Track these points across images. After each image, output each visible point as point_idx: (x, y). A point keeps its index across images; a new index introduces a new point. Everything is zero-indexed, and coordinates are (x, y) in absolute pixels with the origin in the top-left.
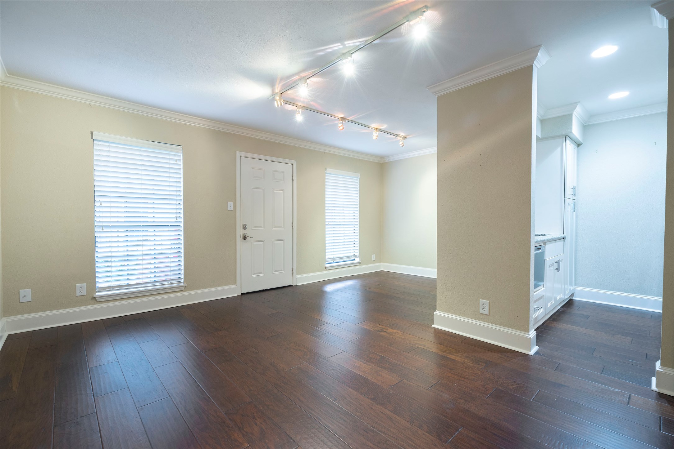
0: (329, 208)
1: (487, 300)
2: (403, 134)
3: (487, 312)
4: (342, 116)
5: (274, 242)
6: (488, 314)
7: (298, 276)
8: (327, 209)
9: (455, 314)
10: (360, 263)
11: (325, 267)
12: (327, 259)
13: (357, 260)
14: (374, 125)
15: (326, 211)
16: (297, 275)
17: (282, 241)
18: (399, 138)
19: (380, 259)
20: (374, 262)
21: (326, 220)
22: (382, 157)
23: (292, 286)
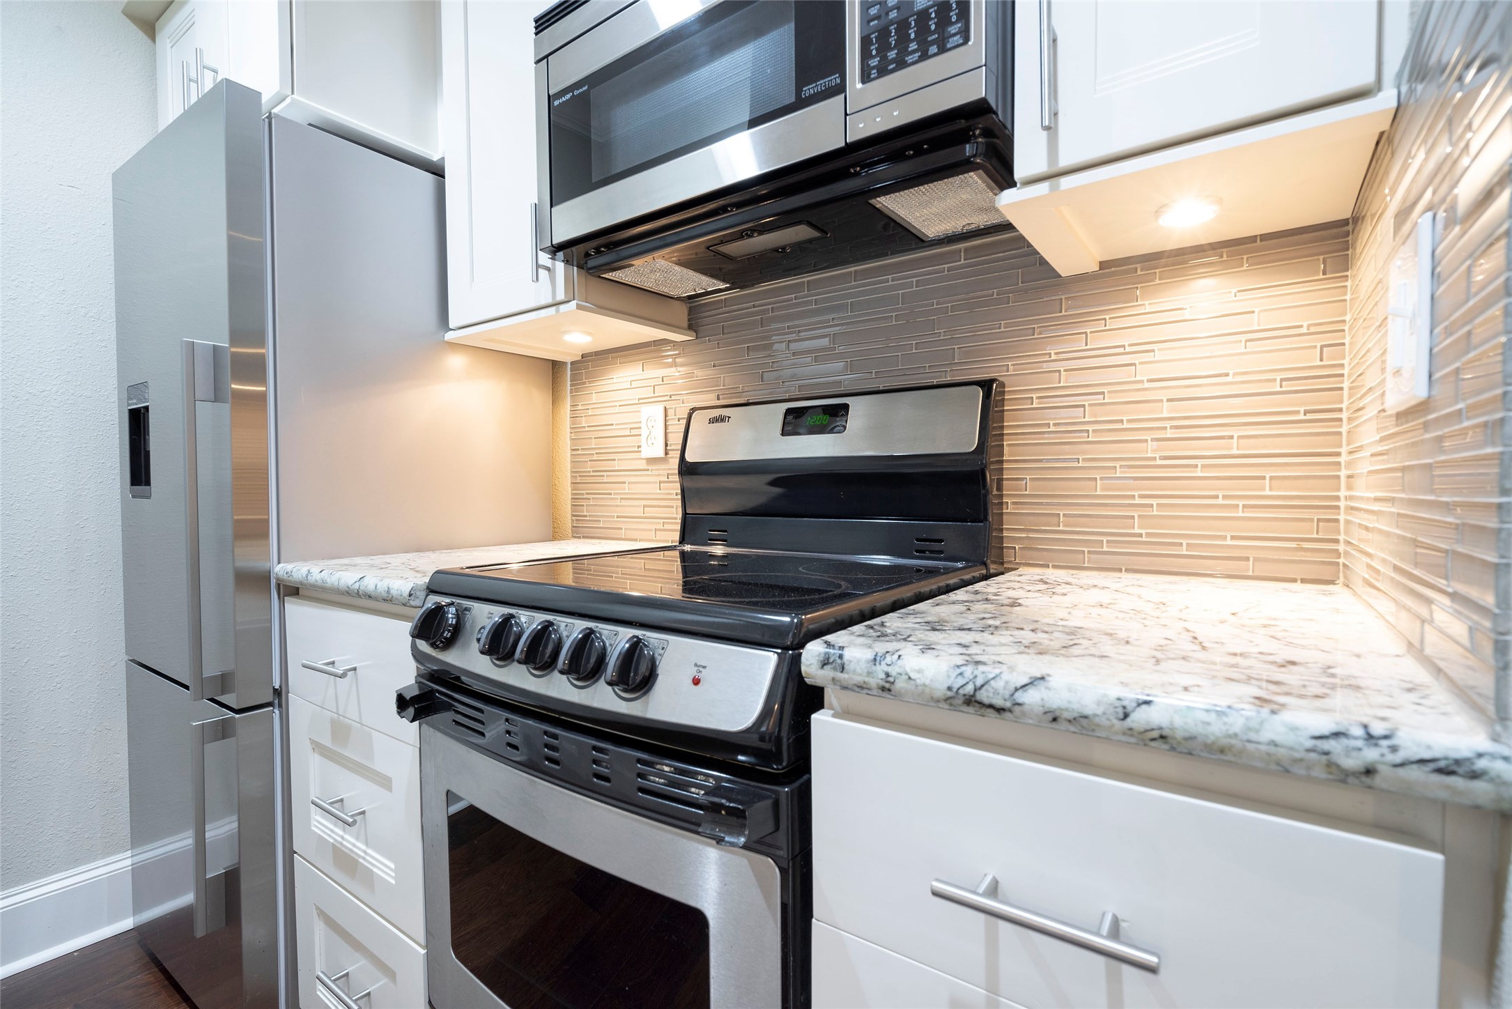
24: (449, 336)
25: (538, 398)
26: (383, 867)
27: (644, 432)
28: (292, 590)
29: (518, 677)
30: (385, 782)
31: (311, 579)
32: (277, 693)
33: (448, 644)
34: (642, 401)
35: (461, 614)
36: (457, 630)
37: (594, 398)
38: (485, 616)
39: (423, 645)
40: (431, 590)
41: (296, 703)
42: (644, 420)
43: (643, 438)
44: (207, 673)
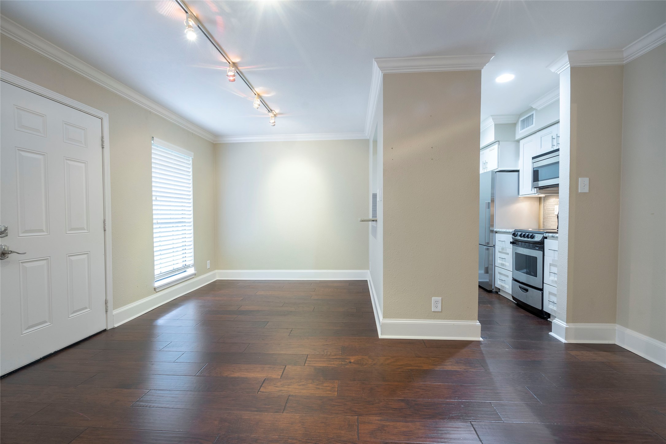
0: (158, 199)
1: (440, 297)
2: (277, 111)
3: (439, 309)
4: (236, 60)
5: (71, 258)
6: (441, 311)
7: (115, 312)
8: (155, 199)
9: (405, 318)
10: (195, 274)
11: (154, 288)
12: (156, 275)
13: (191, 271)
14: (258, 90)
15: (154, 203)
16: (114, 309)
17: (86, 255)
18: (271, 114)
19: (216, 266)
20: (210, 270)
21: (154, 217)
22: (216, 135)
23: (105, 331)
24: (519, 196)
25: (536, 204)
26: (507, 264)
27: (555, 210)
28: (496, 232)
29: (522, 239)
30: (508, 254)
31: (500, 231)
32: (494, 245)
33: (516, 236)
34: (555, 204)
35: (517, 233)
36: (517, 235)
37: (547, 203)
38: (519, 233)
39: (513, 237)
40: (514, 231)
41: (496, 247)
42: (555, 208)
43: (555, 211)
44: (486, 242)
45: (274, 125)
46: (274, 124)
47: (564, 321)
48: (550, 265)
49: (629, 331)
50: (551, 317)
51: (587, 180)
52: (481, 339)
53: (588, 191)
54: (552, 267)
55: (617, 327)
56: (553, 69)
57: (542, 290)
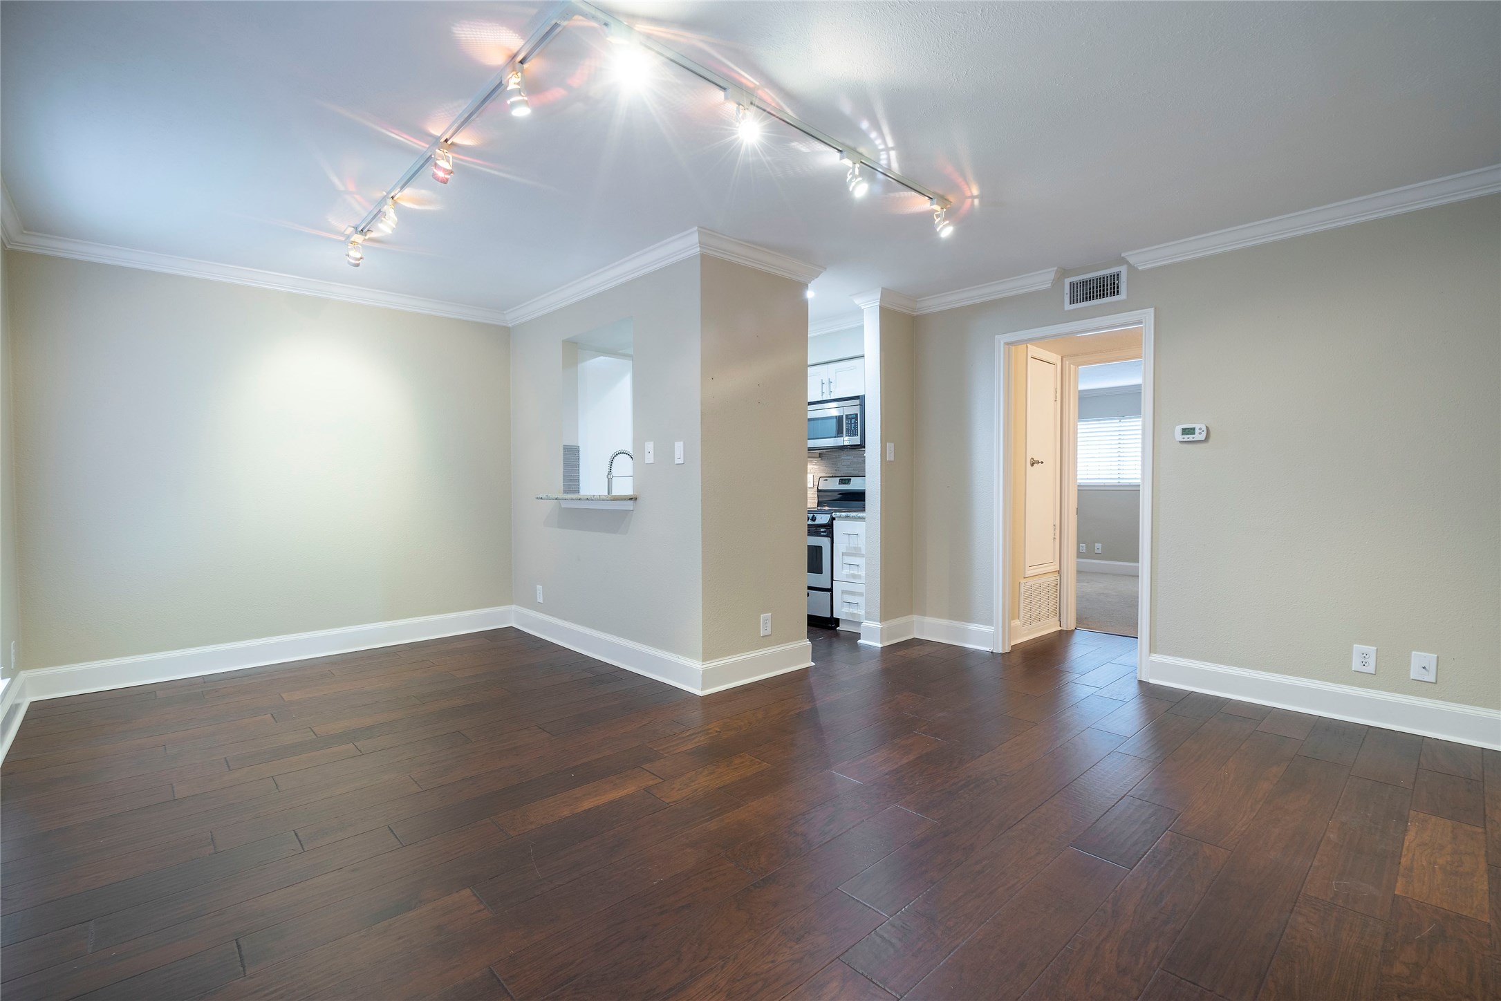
1: (769, 613)
3: (768, 631)
6: (770, 634)
9: (730, 655)
18: (357, 237)
45: (358, 265)
46: (358, 262)
47: (877, 621)
48: (843, 554)
49: (928, 620)
50: (840, 624)
51: (892, 445)
52: (813, 664)
53: (893, 460)
54: (845, 557)
55: (915, 618)
56: (858, 301)
57: (831, 590)
